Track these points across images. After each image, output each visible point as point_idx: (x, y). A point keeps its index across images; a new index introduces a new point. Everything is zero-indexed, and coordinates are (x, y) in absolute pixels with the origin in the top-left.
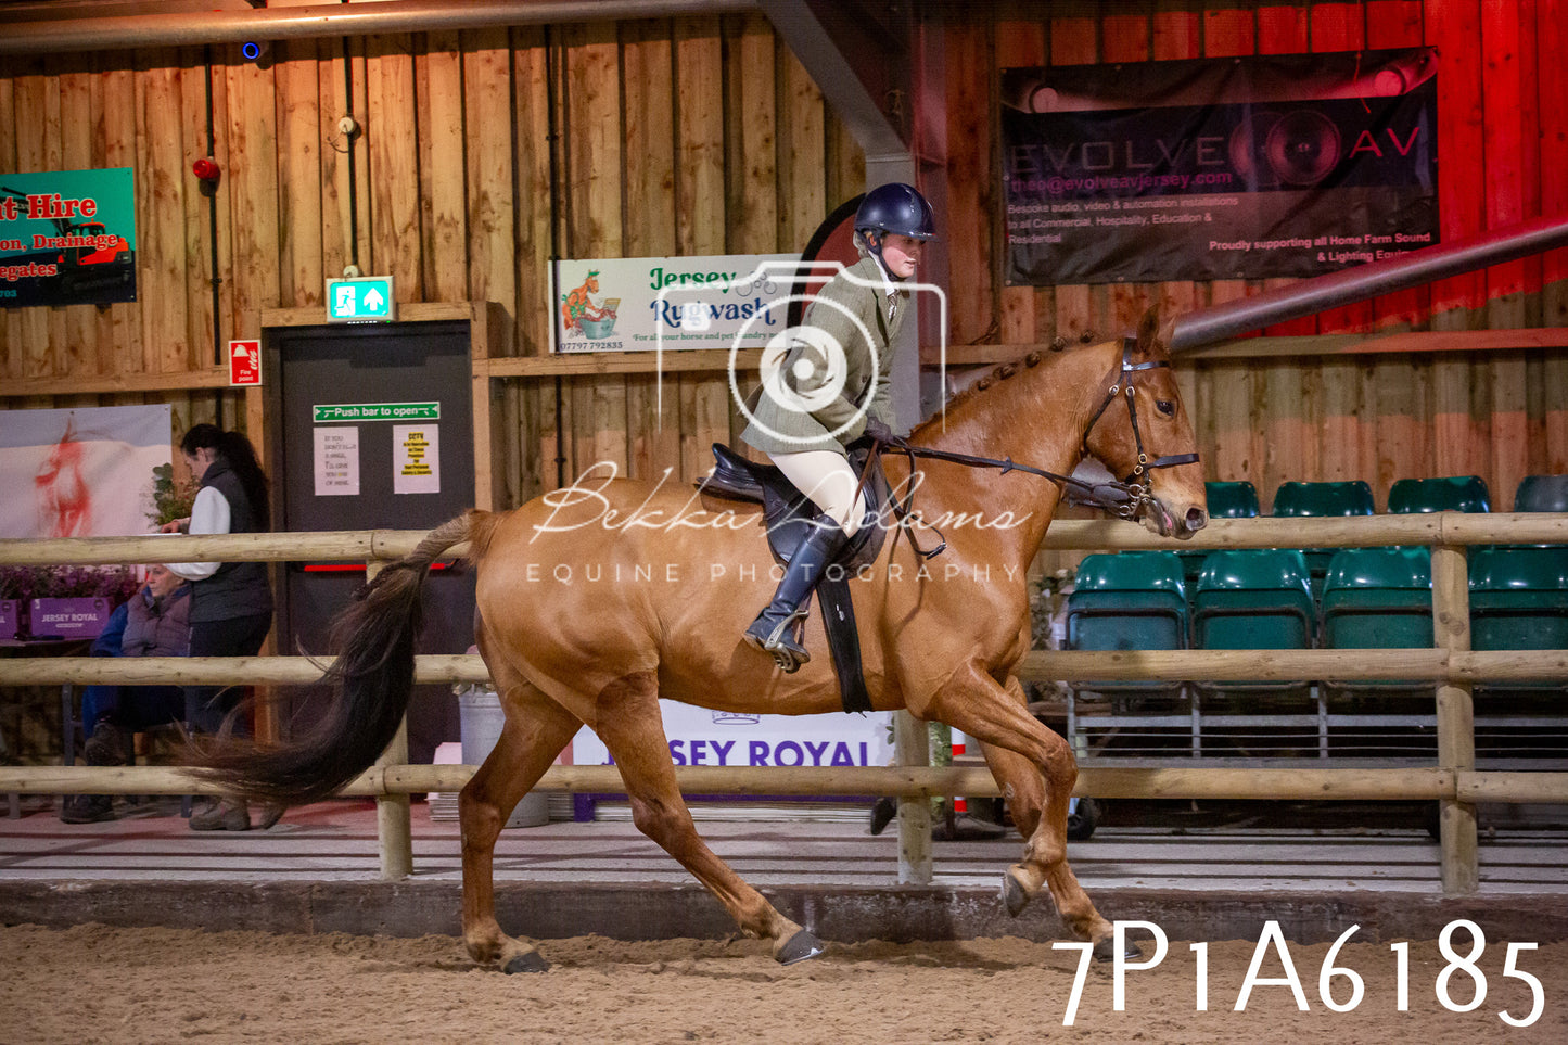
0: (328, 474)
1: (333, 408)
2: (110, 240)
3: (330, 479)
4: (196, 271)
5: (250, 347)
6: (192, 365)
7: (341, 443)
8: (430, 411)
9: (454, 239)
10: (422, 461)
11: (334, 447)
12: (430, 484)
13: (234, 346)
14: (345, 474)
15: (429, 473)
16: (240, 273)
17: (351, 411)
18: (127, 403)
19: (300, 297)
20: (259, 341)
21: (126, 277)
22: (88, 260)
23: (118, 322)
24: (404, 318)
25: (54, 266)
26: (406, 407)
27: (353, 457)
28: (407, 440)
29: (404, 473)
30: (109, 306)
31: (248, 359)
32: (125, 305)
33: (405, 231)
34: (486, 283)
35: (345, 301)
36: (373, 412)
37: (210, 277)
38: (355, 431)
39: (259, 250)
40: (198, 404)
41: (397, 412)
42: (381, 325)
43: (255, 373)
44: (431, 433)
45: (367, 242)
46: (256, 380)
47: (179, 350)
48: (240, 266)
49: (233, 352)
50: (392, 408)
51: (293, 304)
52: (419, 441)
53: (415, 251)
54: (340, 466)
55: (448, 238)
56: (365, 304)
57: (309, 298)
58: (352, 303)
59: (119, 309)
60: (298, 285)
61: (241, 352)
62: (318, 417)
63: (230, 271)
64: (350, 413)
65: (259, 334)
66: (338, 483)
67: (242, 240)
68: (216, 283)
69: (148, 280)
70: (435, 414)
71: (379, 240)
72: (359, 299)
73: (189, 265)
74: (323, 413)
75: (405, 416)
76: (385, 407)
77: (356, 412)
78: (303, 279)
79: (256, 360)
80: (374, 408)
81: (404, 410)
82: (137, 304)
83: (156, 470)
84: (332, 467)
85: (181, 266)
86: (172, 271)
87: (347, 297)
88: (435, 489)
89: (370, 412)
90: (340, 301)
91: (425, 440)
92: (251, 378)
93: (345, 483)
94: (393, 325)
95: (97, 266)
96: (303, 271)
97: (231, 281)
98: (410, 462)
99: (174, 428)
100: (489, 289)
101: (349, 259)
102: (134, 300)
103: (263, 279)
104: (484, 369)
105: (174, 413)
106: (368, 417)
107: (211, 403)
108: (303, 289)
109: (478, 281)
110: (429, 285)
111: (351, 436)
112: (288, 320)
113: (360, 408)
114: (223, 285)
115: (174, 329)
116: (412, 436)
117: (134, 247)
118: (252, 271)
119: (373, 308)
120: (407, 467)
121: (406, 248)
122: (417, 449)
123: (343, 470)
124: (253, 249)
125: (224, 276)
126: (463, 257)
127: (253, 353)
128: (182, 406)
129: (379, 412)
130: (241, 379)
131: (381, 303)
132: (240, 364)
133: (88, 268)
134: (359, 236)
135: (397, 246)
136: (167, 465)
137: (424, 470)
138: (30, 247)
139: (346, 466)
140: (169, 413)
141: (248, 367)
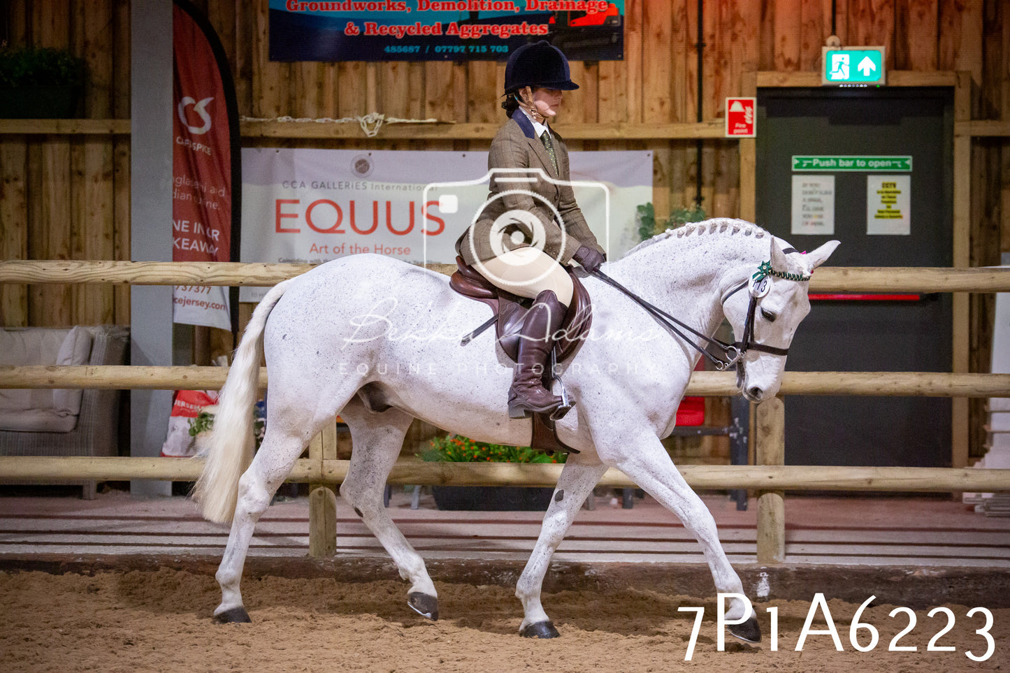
0: (805, 216)
1: (812, 159)
2: (600, 5)
3: (805, 220)
4: (682, 34)
5: (746, 104)
6: (674, 118)
7: (817, 189)
8: (903, 164)
9: (927, 17)
10: (894, 207)
11: (811, 193)
12: (901, 226)
13: (731, 103)
14: (821, 216)
15: (900, 217)
16: (721, 38)
17: (829, 162)
18: (610, 149)
19: (780, 63)
20: (754, 99)
21: (614, 39)
22: (578, 22)
23: (605, 78)
24: (893, 83)
25: (546, 27)
26: (880, 160)
27: (829, 202)
28: (880, 188)
29: (877, 217)
30: (597, 63)
31: (744, 114)
32: (612, 63)
33: (881, 8)
34: (956, 55)
35: (840, 67)
36: (849, 164)
37: (695, 41)
38: (832, 179)
39: (743, 20)
40: (678, 152)
41: (871, 164)
42: (871, 88)
43: (749, 127)
44: (903, 184)
45: (844, 16)
46: (750, 132)
47: (662, 104)
48: (721, 33)
49: (730, 108)
50: (867, 160)
51: (773, 68)
52: (892, 189)
53: (889, 26)
54: (817, 209)
55: (921, 15)
56: (859, 69)
57: (788, 63)
58: (846, 69)
59: (606, 67)
60: (778, 50)
61: (737, 107)
62: (797, 166)
63: (713, 37)
64: (827, 163)
65: (755, 92)
66: (814, 224)
67: (724, 10)
68: (700, 47)
69: (633, 42)
70: (907, 167)
71: (855, 15)
72: (853, 67)
73: (675, 30)
74: (802, 163)
75: (880, 167)
76: (861, 160)
77: (833, 163)
78: (783, 46)
79: (751, 115)
80: (850, 160)
81: (877, 162)
82: (623, 63)
83: (640, 208)
84: (808, 209)
85: (667, 30)
86: (658, 35)
87: (841, 63)
88: (906, 231)
89: (846, 163)
90: (835, 67)
91: (897, 189)
92: (746, 131)
93: (821, 224)
94: (883, 88)
95: (586, 27)
96: (784, 39)
97: (713, 46)
98: (883, 207)
99: (655, 172)
100: (958, 61)
101: (827, 30)
102: (622, 59)
103: (745, 45)
104: (965, 130)
105: (656, 159)
106: (845, 167)
107: (691, 152)
108: (782, 54)
109: (945, 53)
110: (901, 56)
111: (828, 183)
112: (782, 82)
113: (837, 160)
114: (707, 49)
115: (658, 84)
116: (886, 185)
117: (624, 12)
118: (734, 37)
119: (867, 73)
120: (879, 212)
121: (882, 23)
122: (889, 195)
123: (819, 213)
124: (735, 18)
125: (708, 41)
126: (934, 33)
127: (748, 109)
128: (663, 153)
129: (855, 164)
130: (735, 131)
131: (874, 69)
132: (737, 118)
133: (577, 30)
134: (838, 10)
135: (873, 20)
136: (649, 204)
137: (896, 215)
138: (523, 8)
139: (821, 209)
140: (650, 160)
141: (742, 121)
